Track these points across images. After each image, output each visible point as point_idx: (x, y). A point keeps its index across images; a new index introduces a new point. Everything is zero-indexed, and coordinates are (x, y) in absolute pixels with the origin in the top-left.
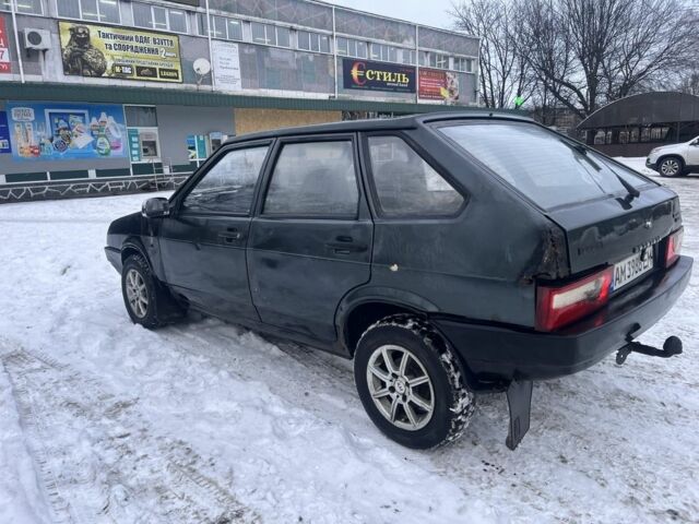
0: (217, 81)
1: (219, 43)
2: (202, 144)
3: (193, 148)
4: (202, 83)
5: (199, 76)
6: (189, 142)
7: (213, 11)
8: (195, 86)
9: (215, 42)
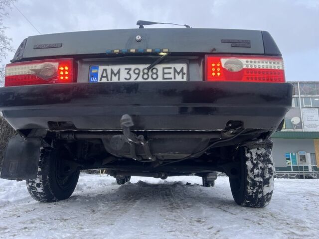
0: (305, 127)
1: (306, 109)
2: (294, 158)
3: (289, 159)
4: (296, 128)
5: (295, 125)
6: (286, 156)
7: (303, 96)
8: (292, 130)
9: (304, 109)
